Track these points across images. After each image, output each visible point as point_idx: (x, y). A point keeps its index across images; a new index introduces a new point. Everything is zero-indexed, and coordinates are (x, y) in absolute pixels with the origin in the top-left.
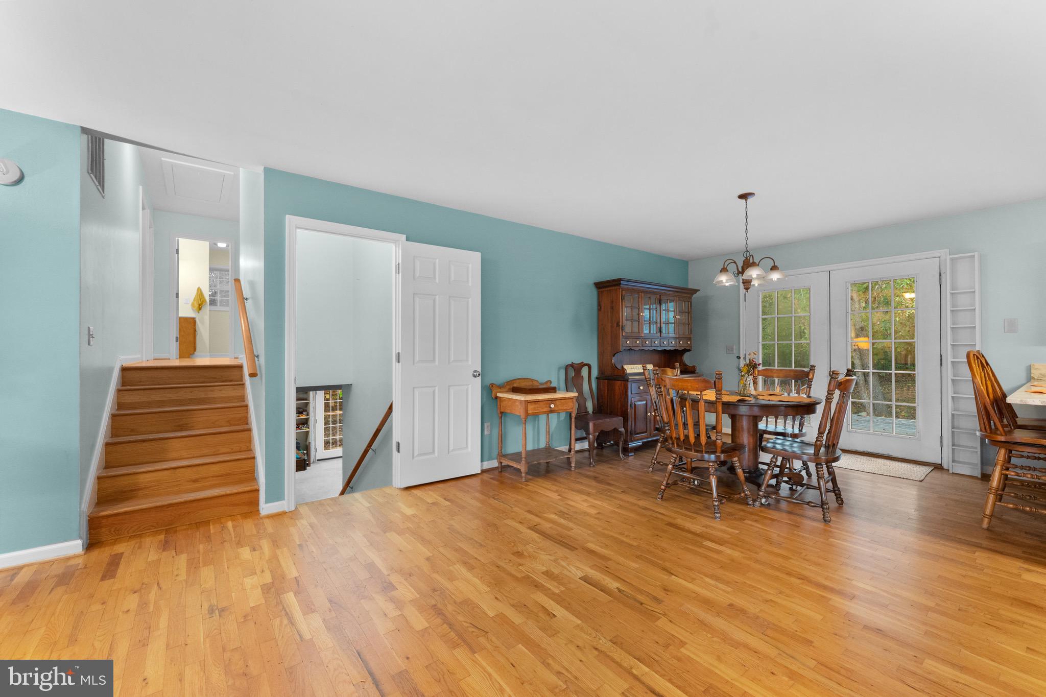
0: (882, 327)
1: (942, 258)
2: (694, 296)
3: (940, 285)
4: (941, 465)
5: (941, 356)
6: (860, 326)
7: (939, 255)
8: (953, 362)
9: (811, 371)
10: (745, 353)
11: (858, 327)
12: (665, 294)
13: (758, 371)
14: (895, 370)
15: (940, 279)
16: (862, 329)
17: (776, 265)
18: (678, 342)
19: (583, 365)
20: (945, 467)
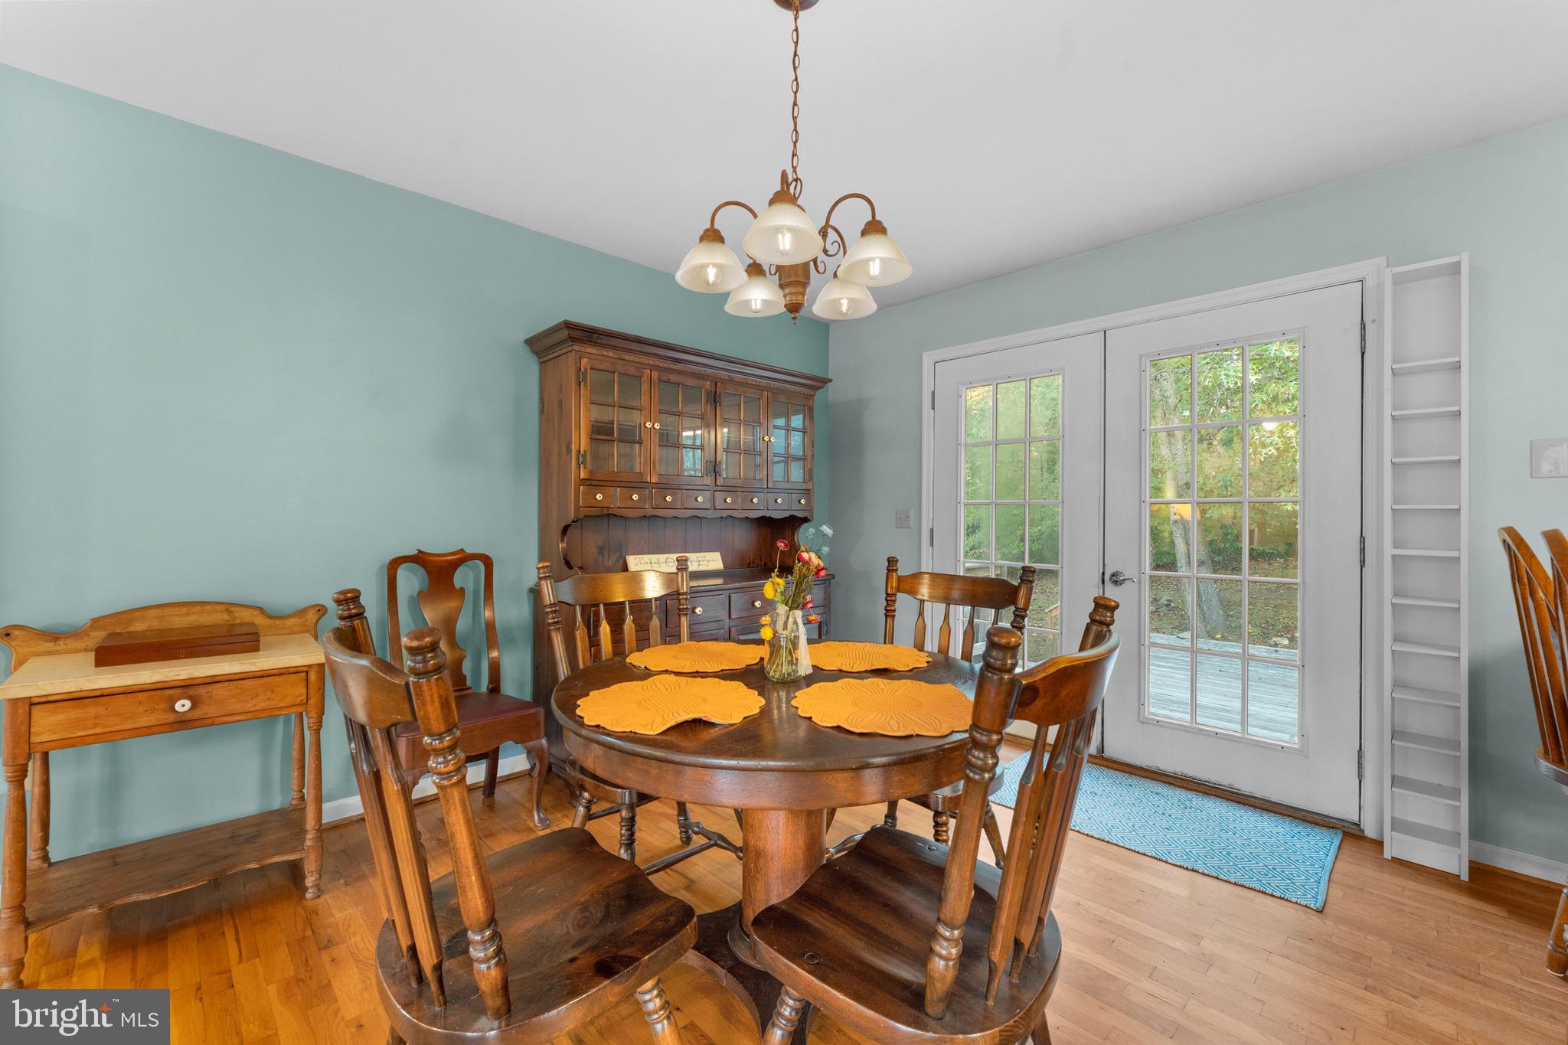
0: (1219, 481)
1: (1370, 283)
2: (819, 394)
3: (1363, 354)
4: (1358, 825)
5: (1362, 539)
6: (1185, 481)
7: (1360, 276)
8: (1394, 557)
9: (1023, 585)
10: (931, 527)
11: (1181, 483)
12: (731, 380)
13: (900, 579)
14: (1250, 574)
15: (1363, 338)
16: (1188, 485)
17: (877, 218)
18: (772, 501)
19: (463, 558)
20: (1370, 832)
